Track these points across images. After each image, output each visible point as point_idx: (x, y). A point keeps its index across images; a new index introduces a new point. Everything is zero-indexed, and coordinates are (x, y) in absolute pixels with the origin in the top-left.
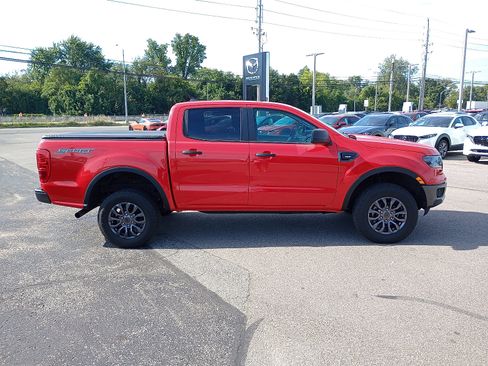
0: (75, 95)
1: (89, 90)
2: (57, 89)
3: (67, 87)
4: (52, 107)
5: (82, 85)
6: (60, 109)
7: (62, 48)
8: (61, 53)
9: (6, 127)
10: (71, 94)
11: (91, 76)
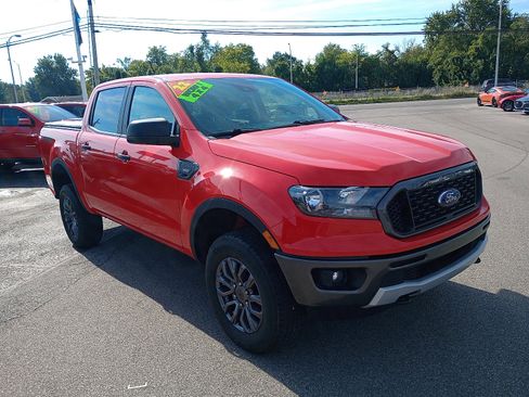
0: (462, 62)
1: (480, 54)
2: (444, 58)
3: (455, 54)
4: (436, 78)
5: (472, 50)
6: (444, 80)
7: (461, 9)
8: (459, 16)
9: (360, 102)
10: (458, 61)
11: (484, 37)
